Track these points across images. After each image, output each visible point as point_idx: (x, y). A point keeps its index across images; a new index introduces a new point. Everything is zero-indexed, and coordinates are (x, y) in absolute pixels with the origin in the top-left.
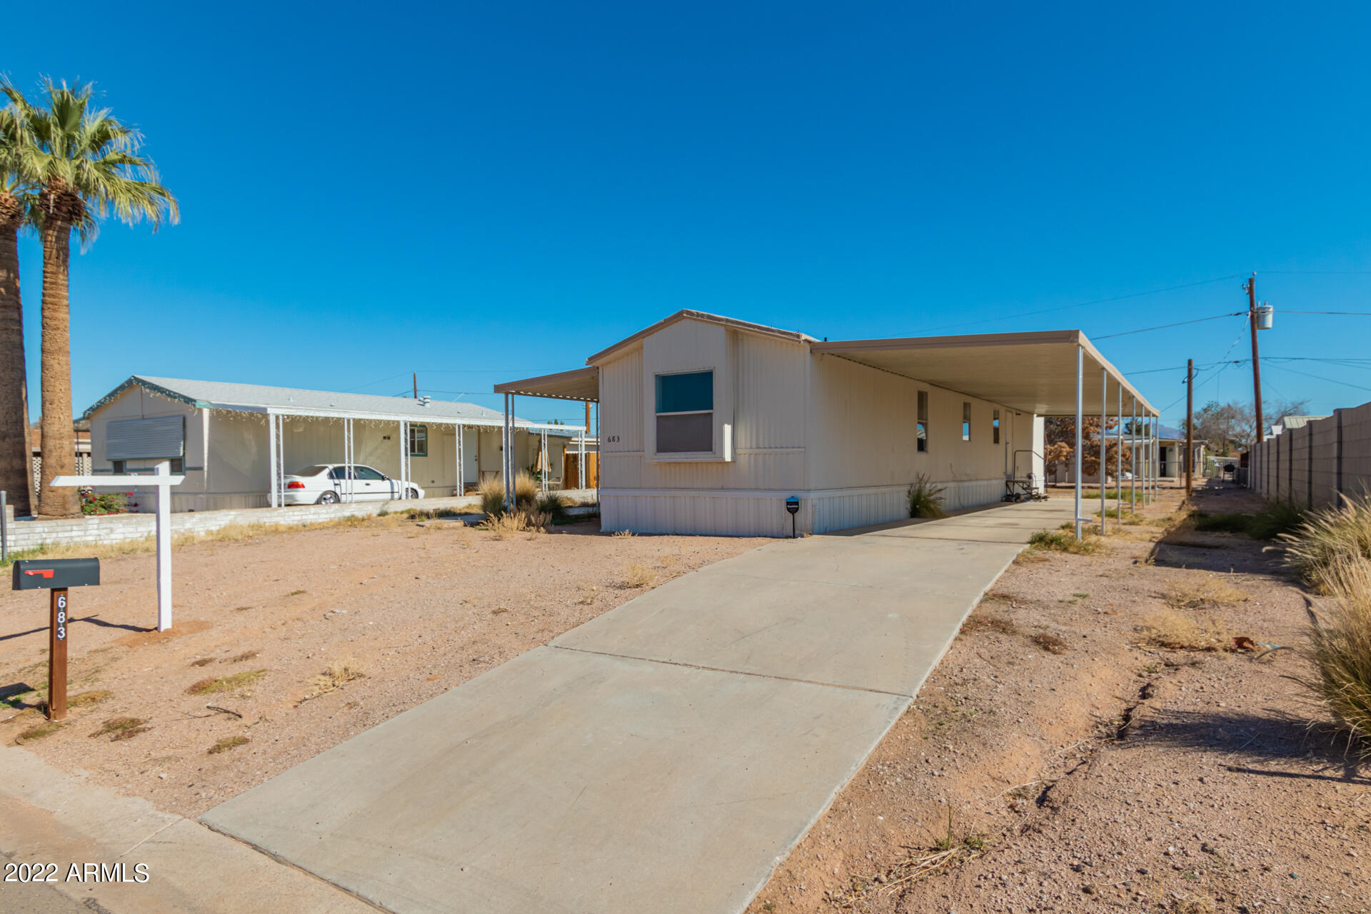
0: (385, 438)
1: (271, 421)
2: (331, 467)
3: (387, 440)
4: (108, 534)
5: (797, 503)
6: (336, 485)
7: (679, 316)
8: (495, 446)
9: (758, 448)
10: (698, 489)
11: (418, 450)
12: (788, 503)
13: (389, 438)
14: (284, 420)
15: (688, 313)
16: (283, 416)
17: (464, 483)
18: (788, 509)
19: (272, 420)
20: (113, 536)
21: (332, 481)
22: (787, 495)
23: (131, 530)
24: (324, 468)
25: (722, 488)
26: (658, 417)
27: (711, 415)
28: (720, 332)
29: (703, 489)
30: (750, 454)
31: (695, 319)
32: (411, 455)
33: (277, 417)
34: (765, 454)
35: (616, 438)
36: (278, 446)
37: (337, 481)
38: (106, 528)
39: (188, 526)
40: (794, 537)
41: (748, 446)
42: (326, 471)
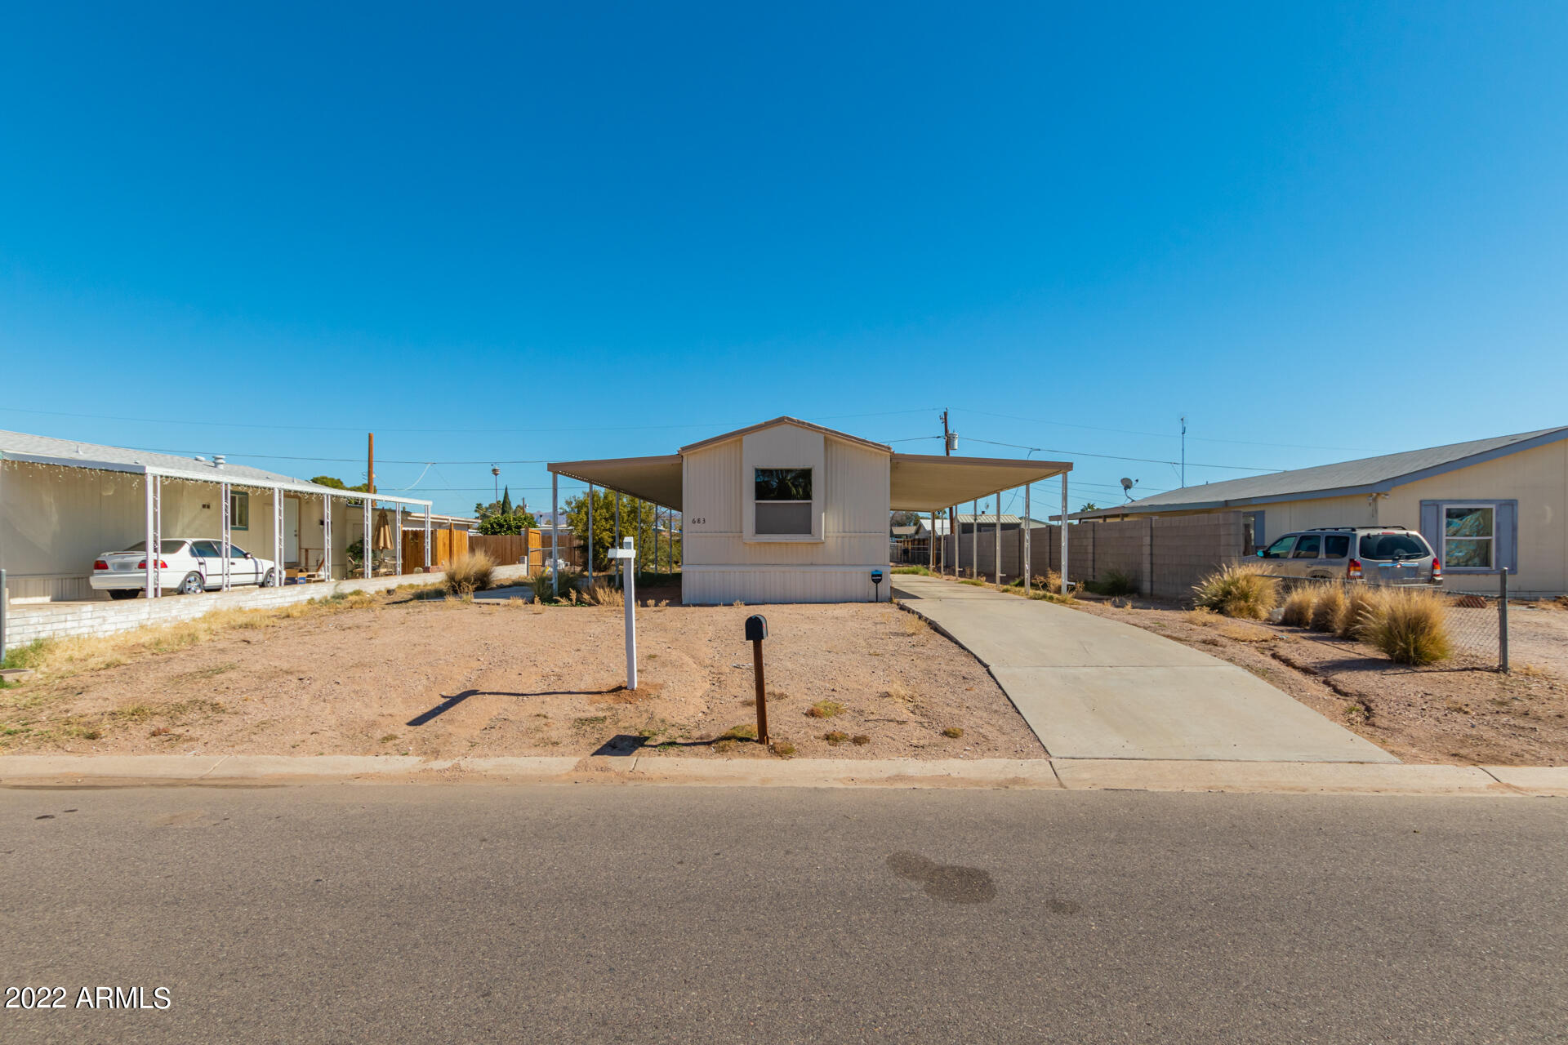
0: (204, 506)
1: (149, 483)
2: (190, 541)
3: (206, 509)
4: (100, 625)
5: (880, 575)
6: (200, 564)
7: (780, 421)
8: (316, 519)
9: (845, 532)
10: (787, 565)
11: (239, 523)
12: (873, 576)
13: (209, 507)
14: (162, 482)
15: (788, 418)
16: (161, 476)
17: (285, 563)
18: (873, 580)
19: (150, 480)
20: (106, 627)
21: (195, 558)
22: (871, 569)
23: (123, 618)
24: (182, 543)
25: (812, 564)
26: (757, 504)
27: (810, 504)
28: (821, 437)
29: (792, 565)
30: (837, 537)
31: (796, 426)
32: (232, 528)
33: (155, 478)
34: (850, 537)
35: (702, 521)
36: (155, 514)
37: (201, 560)
38: (99, 617)
39: (174, 613)
40: (877, 602)
41: (836, 530)
42: (186, 549)
